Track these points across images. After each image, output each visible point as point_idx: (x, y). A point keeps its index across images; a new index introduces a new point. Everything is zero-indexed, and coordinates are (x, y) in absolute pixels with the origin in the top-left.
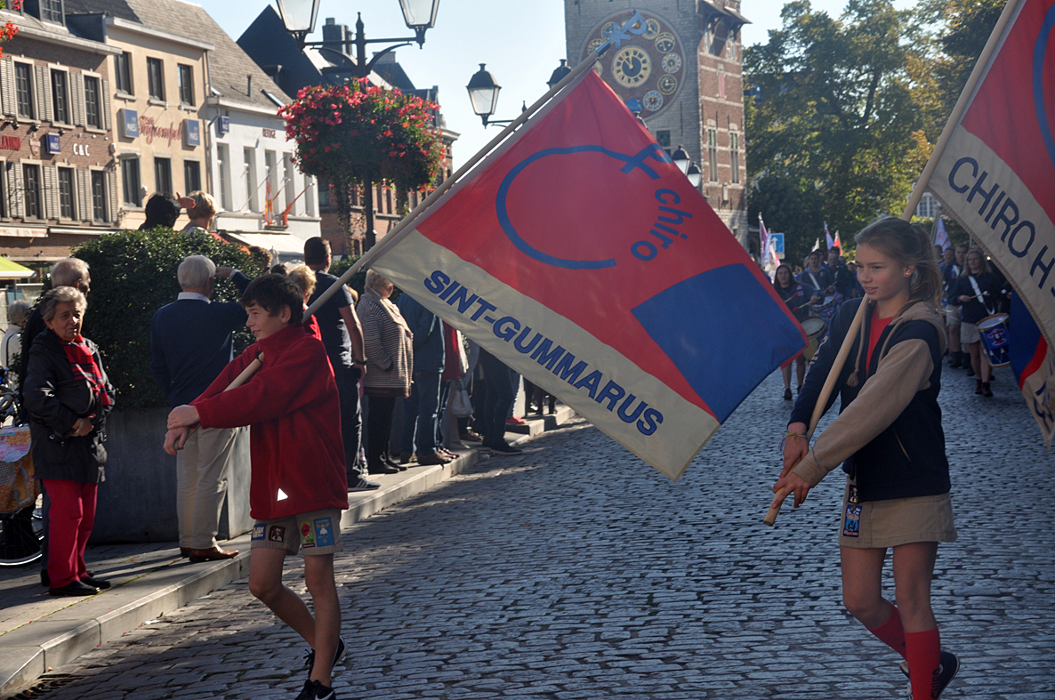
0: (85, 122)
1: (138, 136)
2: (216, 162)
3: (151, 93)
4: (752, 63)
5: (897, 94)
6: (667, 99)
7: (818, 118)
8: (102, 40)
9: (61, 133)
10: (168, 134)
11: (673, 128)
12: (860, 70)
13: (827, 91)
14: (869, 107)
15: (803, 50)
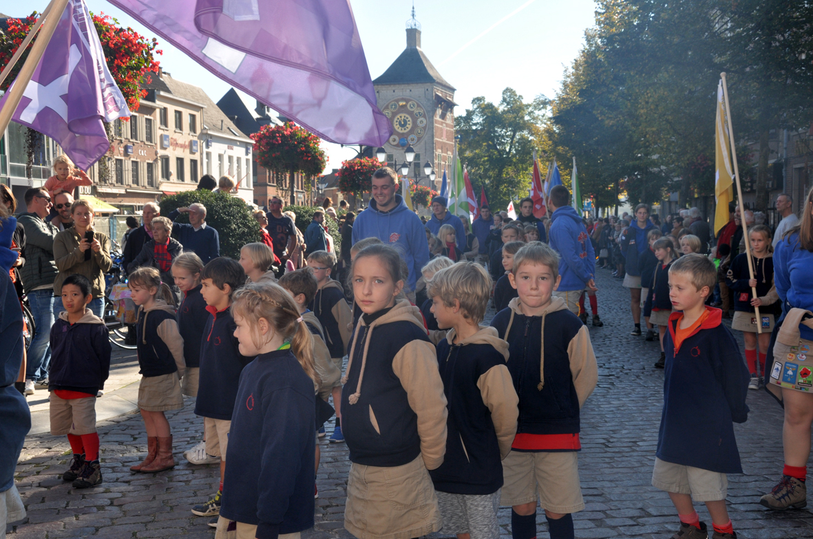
0: (145, 139)
1: (169, 146)
2: (205, 161)
3: (176, 127)
4: (458, 124)
5: (524, 143)
6: (419, 139)
7: (487, 151)
8: (154, 101)
9: (134, 145)
10: (183, 146)
11: (422, 152)
12: (507, 130)
13: (492, 139)
14: (511, 147)
15: (481, 119)
